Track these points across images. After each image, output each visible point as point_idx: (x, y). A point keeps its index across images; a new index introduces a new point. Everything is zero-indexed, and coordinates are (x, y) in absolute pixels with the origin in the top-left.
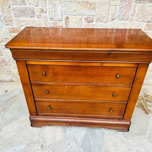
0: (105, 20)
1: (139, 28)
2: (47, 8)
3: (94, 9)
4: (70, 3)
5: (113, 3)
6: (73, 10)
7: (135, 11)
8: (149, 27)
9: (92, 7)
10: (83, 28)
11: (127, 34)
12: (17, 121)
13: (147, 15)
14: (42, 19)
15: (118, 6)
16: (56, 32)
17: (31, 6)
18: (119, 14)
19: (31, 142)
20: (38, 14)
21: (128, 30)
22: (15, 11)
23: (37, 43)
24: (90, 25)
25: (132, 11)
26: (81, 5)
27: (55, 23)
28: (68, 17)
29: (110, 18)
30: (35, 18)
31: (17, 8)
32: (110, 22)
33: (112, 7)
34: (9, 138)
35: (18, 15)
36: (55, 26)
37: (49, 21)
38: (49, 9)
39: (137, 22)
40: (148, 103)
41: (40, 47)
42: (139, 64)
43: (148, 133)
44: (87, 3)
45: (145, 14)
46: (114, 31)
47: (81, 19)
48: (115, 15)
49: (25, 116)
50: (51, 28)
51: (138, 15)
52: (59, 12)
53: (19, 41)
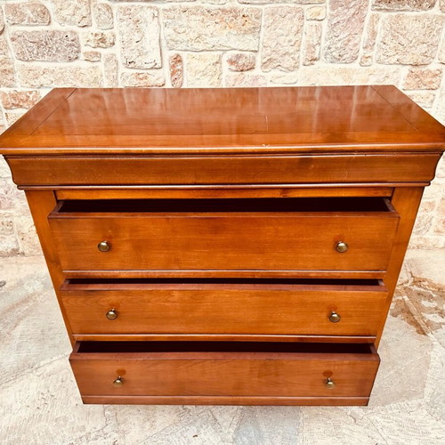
0: (288, 62)
1: (388, 82)
2: (116, 31)
3: (255, 30)
4: (183, 15)
5: (308, 11)
6: (193, 35)
7: (374, 34)
8: (418, 79)
9: (248, 26)
10: (224, 87)
11: (355, 101)
12: (38, 374)
13: (411, 45)
14: (101, 65)
15: (326, 21)
16: (146, 102)
17: (67, 27)
18: (328, 43)
19: (79, 434)
20: (89, 49)
21: (355, 89)
22: (20, 43)
23: (87, 134)
24: (247, 79)
25: (365, 35)
26: (218, 20)
27: (141, 76)
28: (178, 55)
29: (302, 56)
30: (81, 64)
31: (26, 32)
32: (302, 67)
33: (307, 24)
34: (12, 428)
35: (28, 56)
36: (142, 84)
37: (122, 69)
38: (121, 33)
39: (382, 66)
40: (425, 303)
41: (97, 146)
42: (394, 188)
43: (428, 390)
44: (234, 13)
45: (404, 42)
46: (317, 94)
47: (217, 63)
48: (317, 47)
49: (60, 356)
50: (129, 90)
51: (384, 46)
52: (151, 43)
53: (34, 132)
